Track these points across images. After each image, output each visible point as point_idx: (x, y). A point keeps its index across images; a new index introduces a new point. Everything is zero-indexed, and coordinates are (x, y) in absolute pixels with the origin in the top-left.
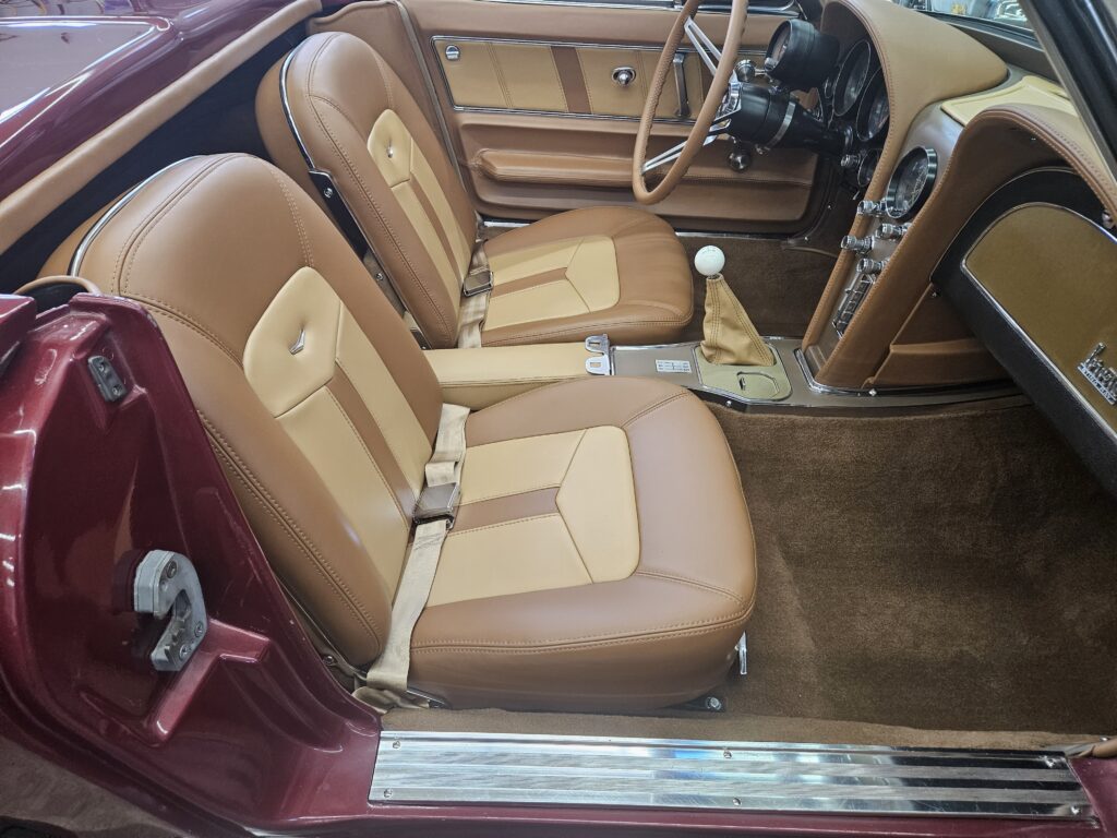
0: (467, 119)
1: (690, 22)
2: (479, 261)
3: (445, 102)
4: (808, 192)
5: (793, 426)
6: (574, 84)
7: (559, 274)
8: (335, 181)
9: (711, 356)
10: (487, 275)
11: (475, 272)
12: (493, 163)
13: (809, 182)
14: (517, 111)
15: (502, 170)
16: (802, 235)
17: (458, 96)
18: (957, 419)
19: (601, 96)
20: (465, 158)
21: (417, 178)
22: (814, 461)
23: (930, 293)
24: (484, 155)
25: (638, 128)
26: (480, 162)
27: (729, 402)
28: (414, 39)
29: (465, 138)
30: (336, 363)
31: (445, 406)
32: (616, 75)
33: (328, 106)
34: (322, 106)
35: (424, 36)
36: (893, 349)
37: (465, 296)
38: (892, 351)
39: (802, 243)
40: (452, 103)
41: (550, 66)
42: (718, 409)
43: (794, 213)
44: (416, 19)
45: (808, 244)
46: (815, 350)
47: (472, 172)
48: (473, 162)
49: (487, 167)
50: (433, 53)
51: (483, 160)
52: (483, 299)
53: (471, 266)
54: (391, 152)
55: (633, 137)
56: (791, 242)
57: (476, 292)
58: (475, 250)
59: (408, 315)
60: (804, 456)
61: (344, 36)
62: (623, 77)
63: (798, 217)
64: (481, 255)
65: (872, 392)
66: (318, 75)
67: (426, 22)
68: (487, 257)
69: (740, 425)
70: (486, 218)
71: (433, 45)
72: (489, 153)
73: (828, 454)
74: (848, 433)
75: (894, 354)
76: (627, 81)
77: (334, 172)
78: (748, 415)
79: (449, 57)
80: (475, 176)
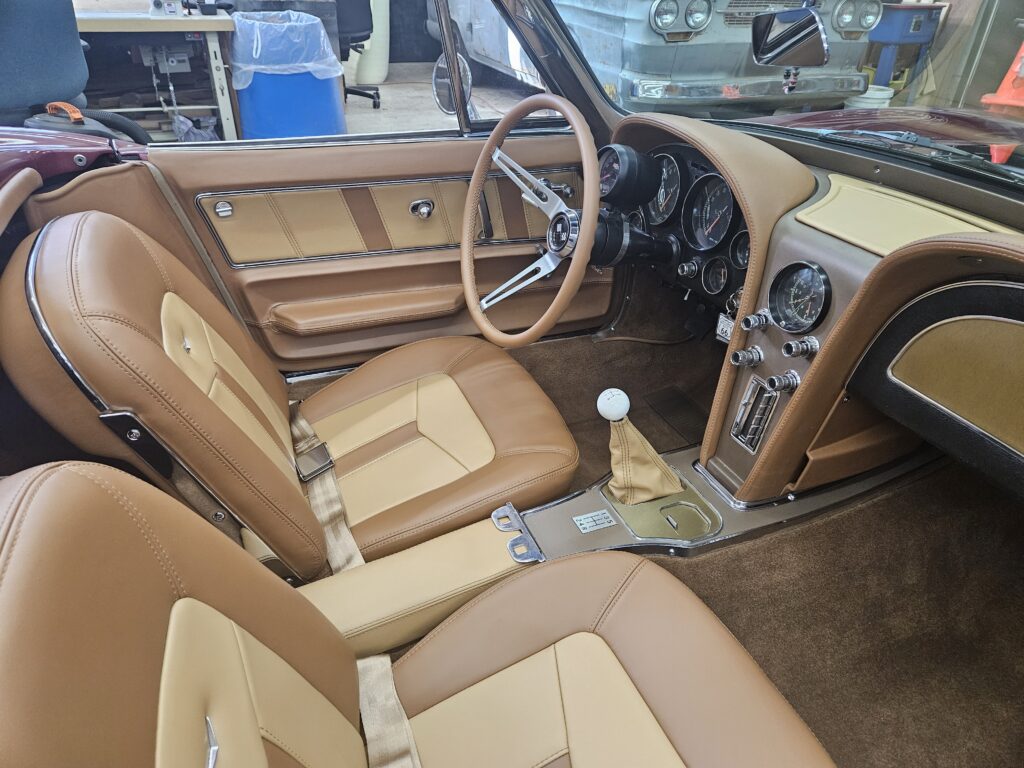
0: (250, 276)
1: (498, 153)
2: (301, 429)
3: (221, 262)
4: (610, 288)
5: (738, 557)
6: (370, 224)
7: (410, 432)
8: (140, 419)
9: (623, 496)
10: (322, 449)
11: (302, 446)
12: (291, 317)
13: (609, 280)
14: (309, 259)
15: (303, 324)
16: (608, 326)
17: (236, 254)
18: (875, 505)
19: (401, 230)
20: (255, 319)
21: (224, 367)
22: (766, 588)
23: (842, 398)
24: (278, 310)
25: (460, 255)
26: (273, 319)
27: (672, 551)
28: (173, 201)
29: (252, 297)
30: (263, 738)
31: (360, 664)
32: (415, 208)
33: (109, 322)
34: (104, 327)
35: (188, 197)
36: (811, 456)
37: (305, 481)
38: (811, 458)
39: (610, 334)
40: (229, 262)
41: (342, 209)
42: (662, 560)
43: (602, 308)
44: (174, 181)
45: (615, 333)
46: (716, 462)
47: (266, 331)
48: (265, 320)
49: (285, 323)
50: (201, 215)
51: (276, 315)
52: (329, 480)
53: (295, 441)
54: (188, 347)
55: (457, 264)
56: (600, 334)
57: (317, 475)
58: (292, 418)
59: (249, 534)
60: (756, 585)
61: (94, 216)
62: (424, 210)
63: (604, 312)
64: (302, 423)
65: (791, 497)
66: (86, 283)
67: (186, 180)
68: (310, 423)
69: (688, 572)
70: (286, 374)
71: (198, 204)
72: (284, 308)
73: (777, 576)
74: (788, 549)
75: (814, 462)
76: (429, 214)
77: (138, 408)
78: (695, 559)
79: (221, 214)
80: (270, 334)
